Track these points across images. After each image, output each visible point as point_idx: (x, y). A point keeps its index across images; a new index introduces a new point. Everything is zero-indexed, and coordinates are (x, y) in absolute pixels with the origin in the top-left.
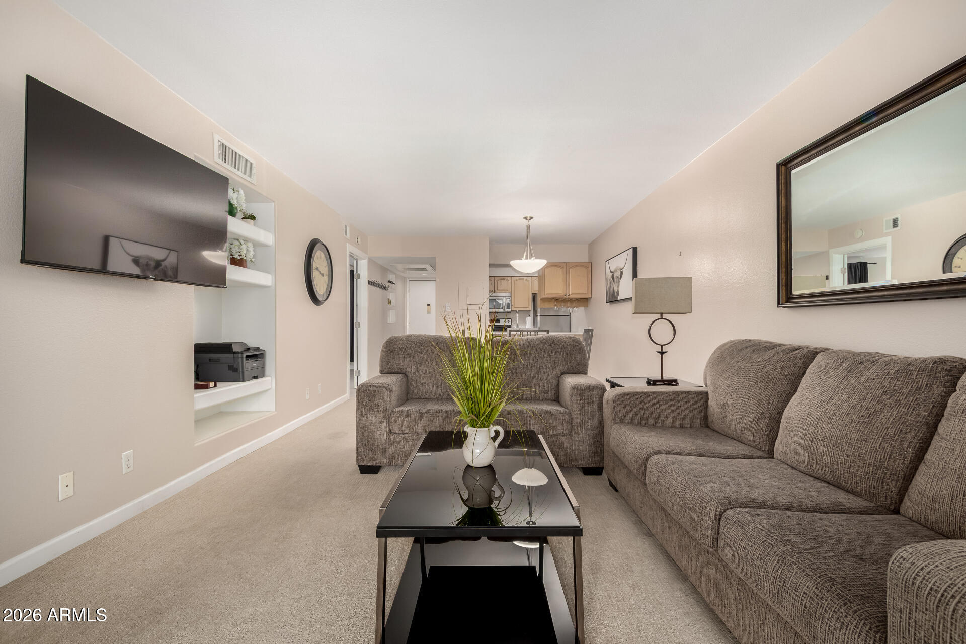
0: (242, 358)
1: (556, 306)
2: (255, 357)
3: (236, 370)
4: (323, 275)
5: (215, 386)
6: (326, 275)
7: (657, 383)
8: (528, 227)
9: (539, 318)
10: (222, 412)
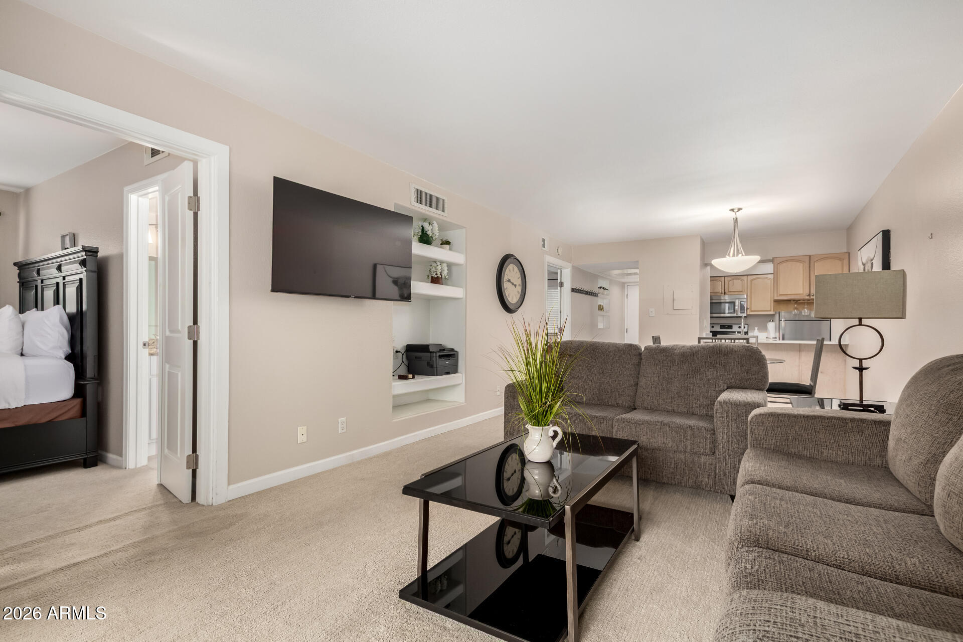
0: (436, 356)
1: (796, 308)
2: (448, 356)
3: (432, 366)
4: (515, 286)
5: (413, 377)
6: (519, 285)
7: (849, 407)
8: (736, 220)
9: (783, 323)
10: (429, 400)
